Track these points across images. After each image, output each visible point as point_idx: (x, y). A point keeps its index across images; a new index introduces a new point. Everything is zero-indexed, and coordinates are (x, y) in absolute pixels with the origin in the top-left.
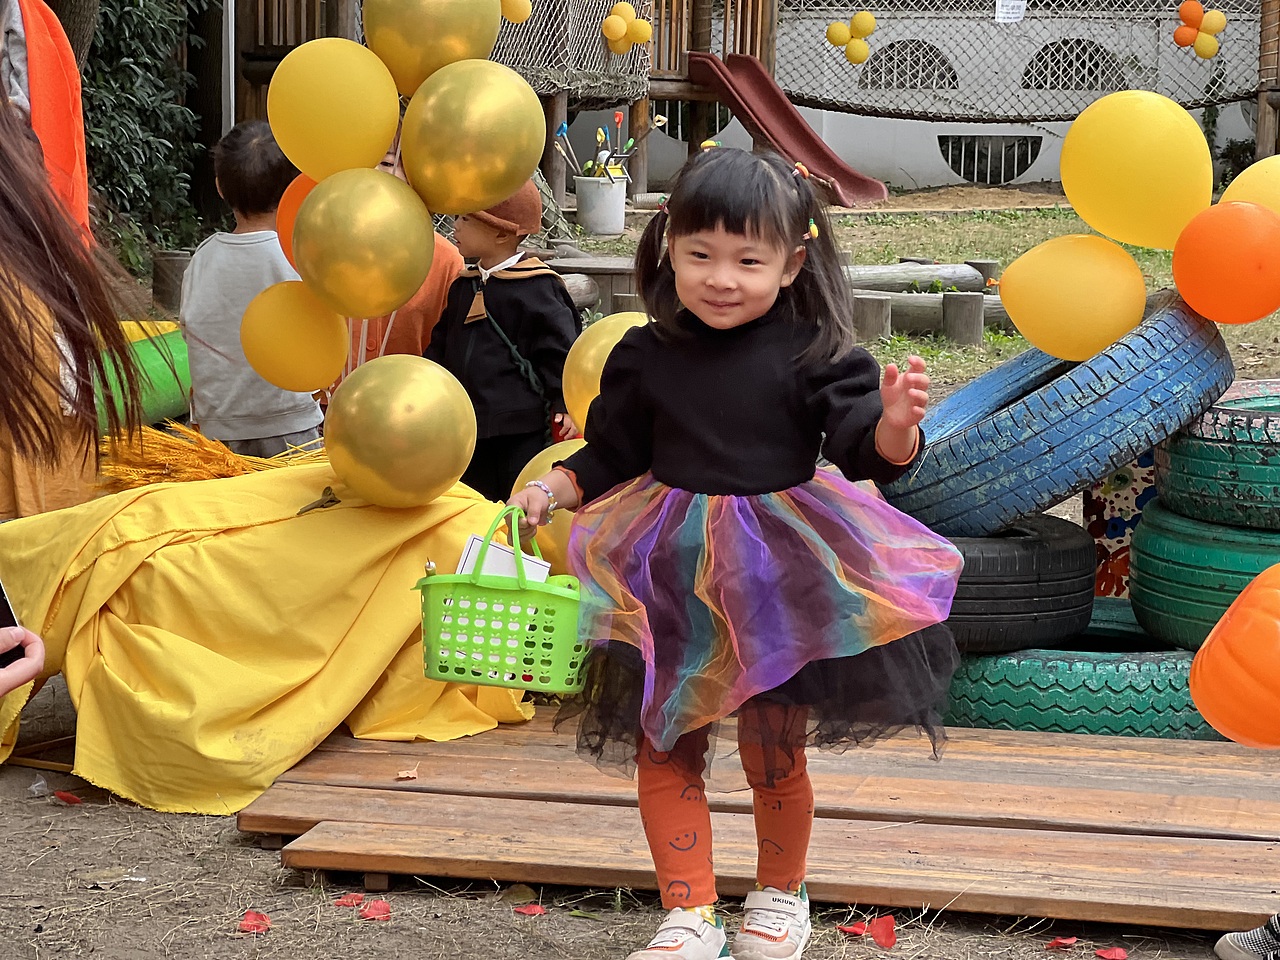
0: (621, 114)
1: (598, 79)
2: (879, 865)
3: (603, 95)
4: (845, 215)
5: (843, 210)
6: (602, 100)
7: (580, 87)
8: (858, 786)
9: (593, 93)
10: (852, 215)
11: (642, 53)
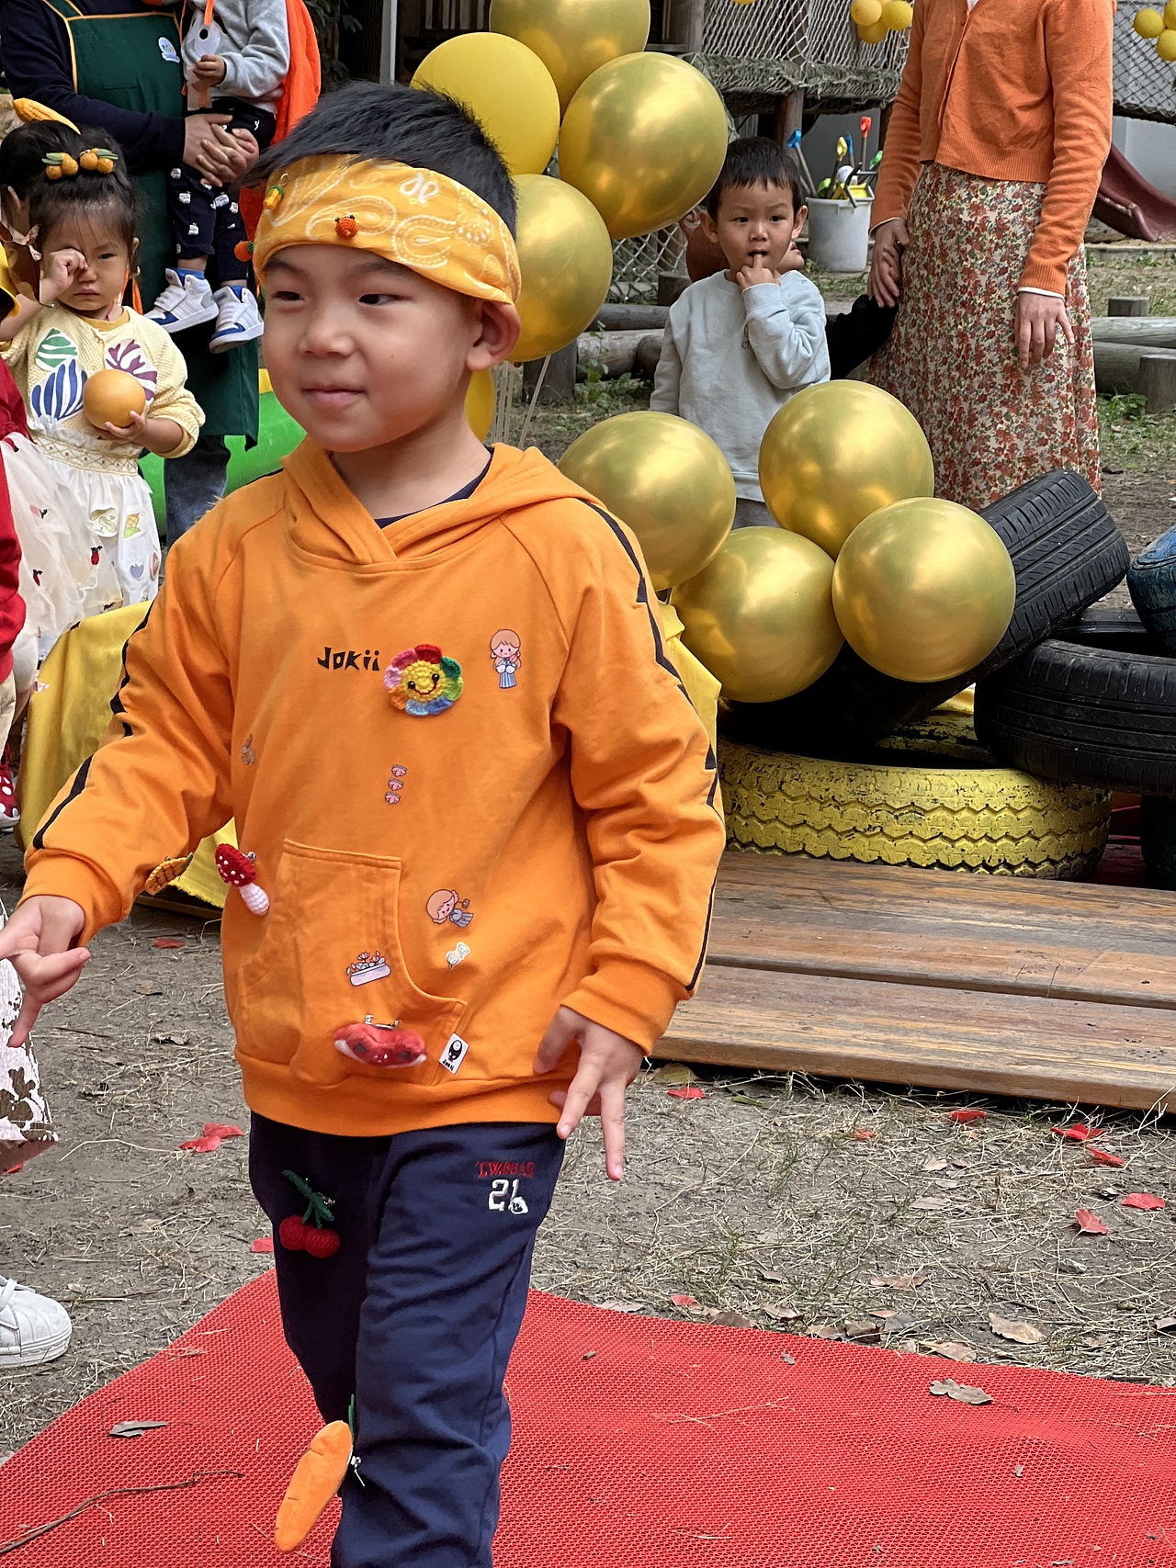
0: (868, 120)
1: (842, 75)
2: (1110, 1057)
3: (848, 95)
4: (1146, 252)
5: (1145, 245)
6: (848, 101)
7: (819, 86)
8: (1091, 961)
9: (837, 93)
10: (1156, 251)
11: (899, 43)
